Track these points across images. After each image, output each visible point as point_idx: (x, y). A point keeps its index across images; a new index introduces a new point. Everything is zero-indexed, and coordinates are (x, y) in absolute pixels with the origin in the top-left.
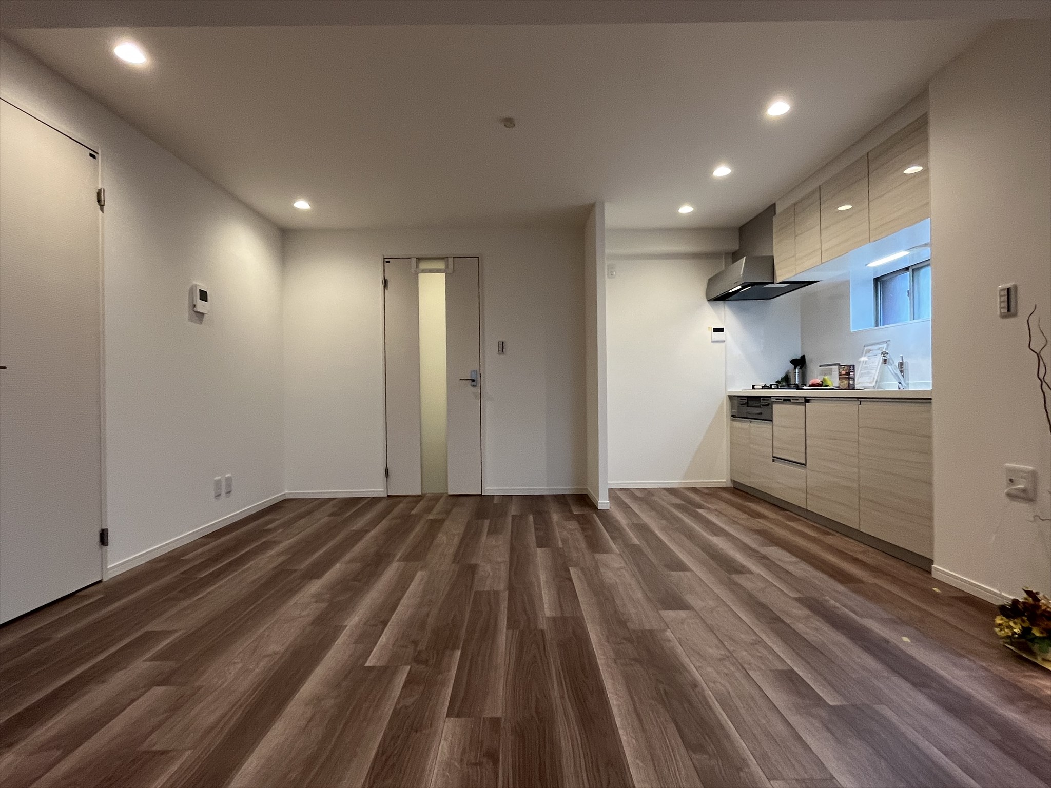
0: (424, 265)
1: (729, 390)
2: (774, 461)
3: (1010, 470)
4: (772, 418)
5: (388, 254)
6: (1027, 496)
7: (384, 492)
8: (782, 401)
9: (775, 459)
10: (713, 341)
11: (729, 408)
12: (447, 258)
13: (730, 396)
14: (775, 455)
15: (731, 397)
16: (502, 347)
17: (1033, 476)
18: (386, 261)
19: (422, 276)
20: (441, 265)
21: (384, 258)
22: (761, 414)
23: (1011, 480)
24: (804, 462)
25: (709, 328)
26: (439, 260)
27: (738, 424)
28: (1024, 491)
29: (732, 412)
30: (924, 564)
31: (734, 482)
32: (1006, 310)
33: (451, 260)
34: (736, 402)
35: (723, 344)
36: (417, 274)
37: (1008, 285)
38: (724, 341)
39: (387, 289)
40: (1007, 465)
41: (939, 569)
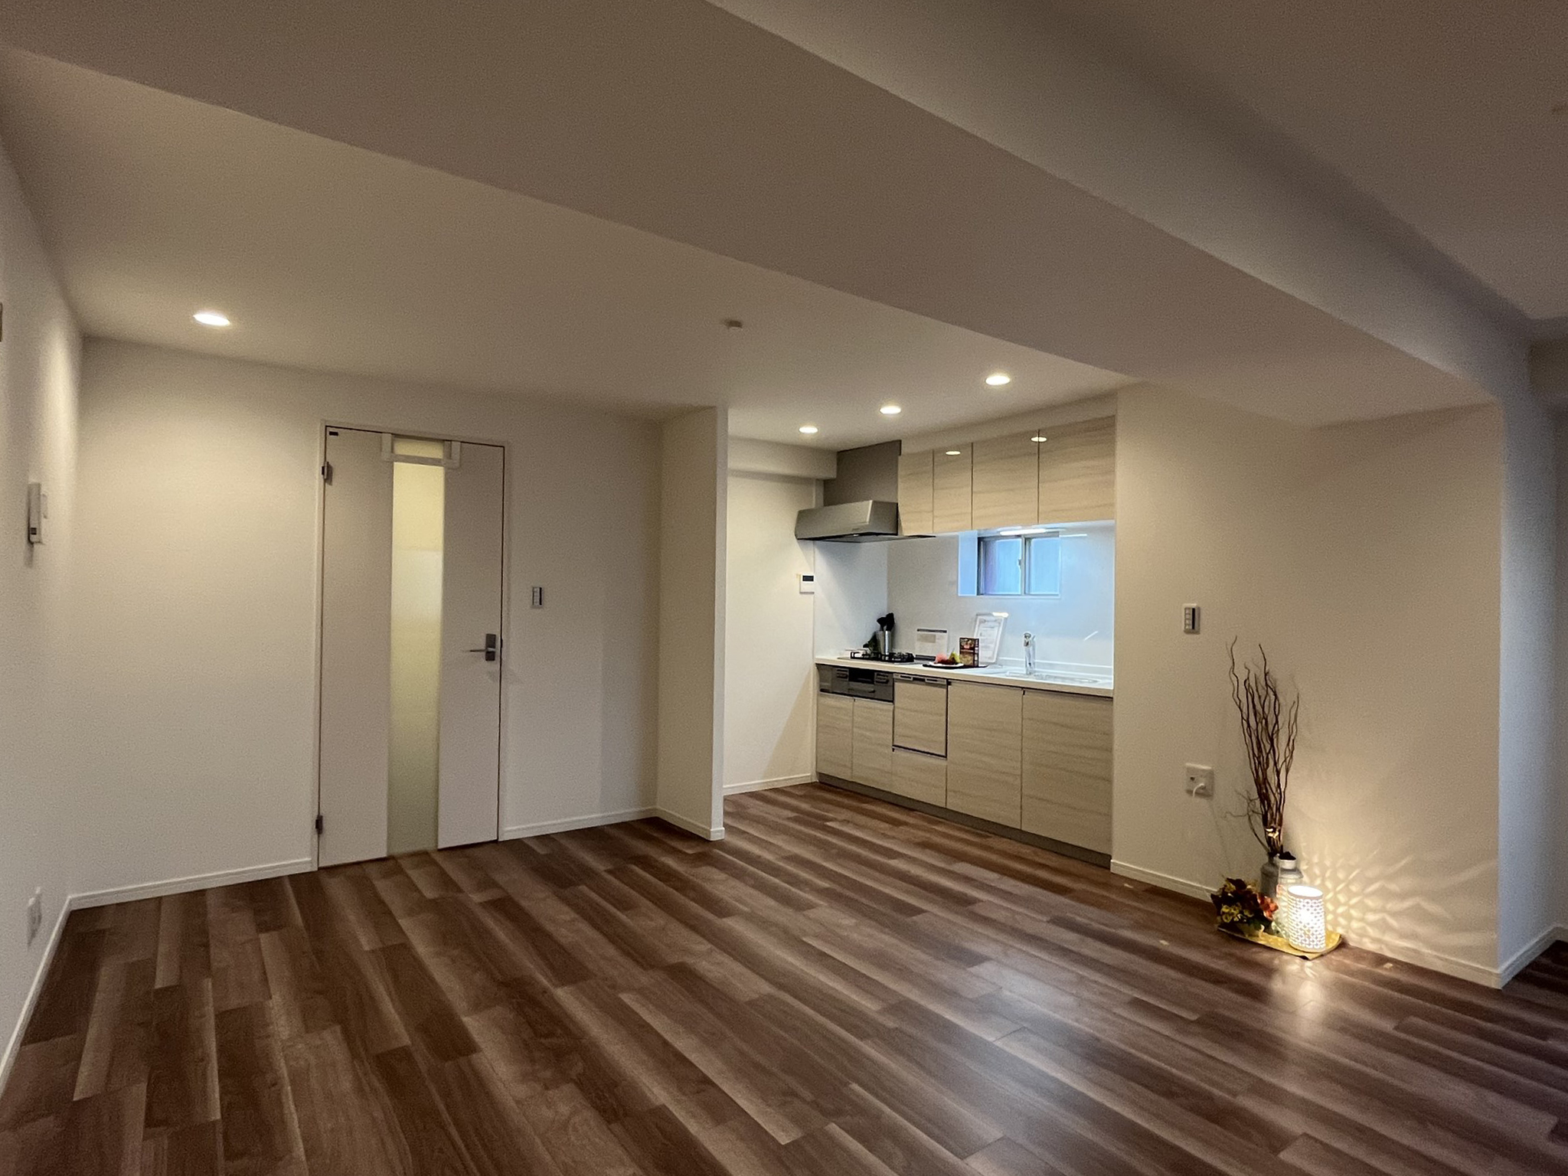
0: (403, 448)
1: (817, 657)
2: (893, 750)
3: (1189, 769)
4: (893, 698)
5: (335, 420)
6: (1205, 793)
7: (311, 862)
8: (912, 679)
9: (895, 747)
10: (801, 593)
11: (817, 680)
12: (451, 441)
13: (818, 665)
14: (895, 744)
15: (820, 667)
16: (539, 597)
17: (1210, 775)
18: (331, 432)
19: (399, 466)
20: (436, 452)
21: (326, 426)
22: (874, 692)
23: (1192, 779)
24: (944, 754)
25: (797, 575)
26: (431, 443)
27: (832, 701)
28: (1203, 788)
29: (821, 686)
30: (1102, 861)
31: (820, 775)
32: (1191, 627)
33: (456, 446)
34: (829, 674)
35: (812, 596)
36: (392, 463)
37: (1194, 605)
38: (813, 593)
39: (330, 484)
40: (1188, 764)
41: (1119, 863)
